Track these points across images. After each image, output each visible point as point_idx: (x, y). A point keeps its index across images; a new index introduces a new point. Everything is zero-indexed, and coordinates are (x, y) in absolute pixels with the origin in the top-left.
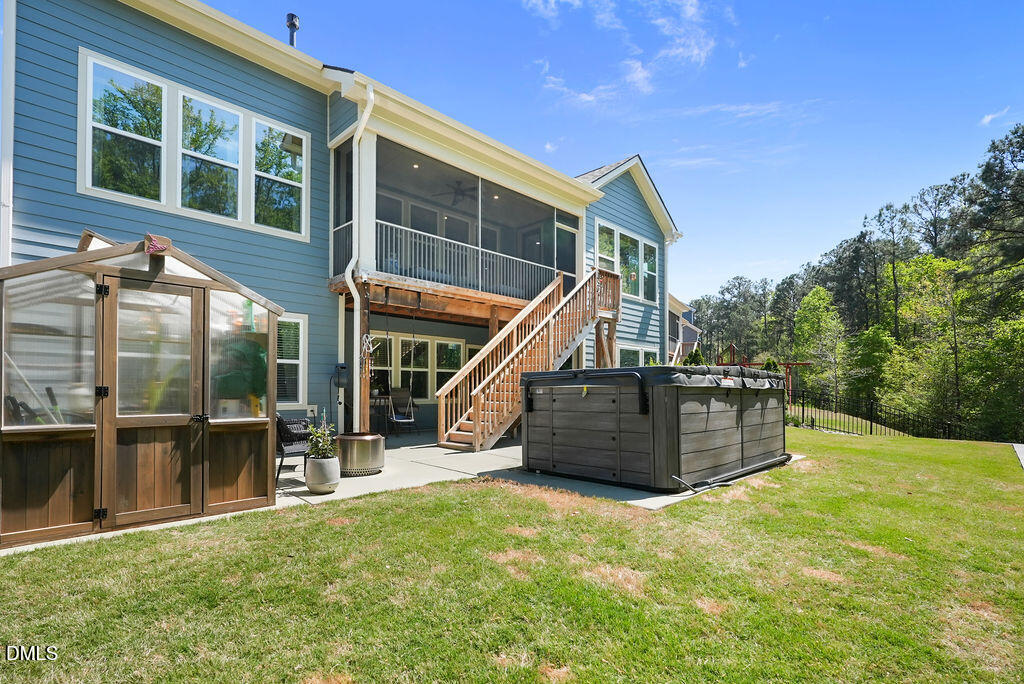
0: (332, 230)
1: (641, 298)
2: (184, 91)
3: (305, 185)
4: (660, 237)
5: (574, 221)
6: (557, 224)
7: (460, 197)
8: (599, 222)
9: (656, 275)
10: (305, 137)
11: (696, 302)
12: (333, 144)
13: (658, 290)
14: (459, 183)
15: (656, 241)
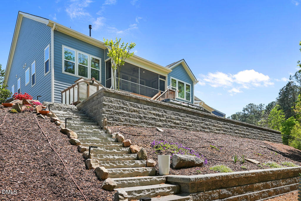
0: (106, 80)
1: (185, 99)
2: (79, 52)
3: (100, 70)
4: (192, 82)
5: (164, 78)
6: (159, 79)
7: (135, 72)
8: (171, 78)
9: (190, 93)
10: (100, 59)
11: (233, 115)
12: (106, 61)
13: (191, 98)
14: (134, 68)
15: (190, 84)
